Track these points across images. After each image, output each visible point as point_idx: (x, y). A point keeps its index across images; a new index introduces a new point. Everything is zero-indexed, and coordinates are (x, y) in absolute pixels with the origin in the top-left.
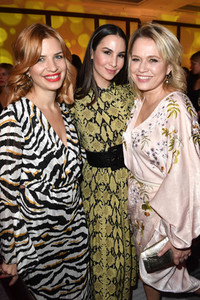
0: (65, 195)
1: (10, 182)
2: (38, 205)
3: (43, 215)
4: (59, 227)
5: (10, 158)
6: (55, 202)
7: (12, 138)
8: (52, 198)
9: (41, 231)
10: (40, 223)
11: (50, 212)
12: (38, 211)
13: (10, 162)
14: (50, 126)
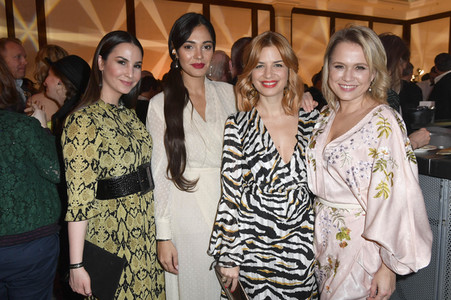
0: (276, 205)
1: (230, 179)
2: (248, 209)
3: (251, 220)
4: (266, 239)
5: (230, 157)
6: (264, 210)
7: (232, 138)
8: (262, 206)
9: (247, 236)
10: (247, 227)
11: (258, 219)
12: (248, 215)
13: (231, 161)
14: (266, 130)
